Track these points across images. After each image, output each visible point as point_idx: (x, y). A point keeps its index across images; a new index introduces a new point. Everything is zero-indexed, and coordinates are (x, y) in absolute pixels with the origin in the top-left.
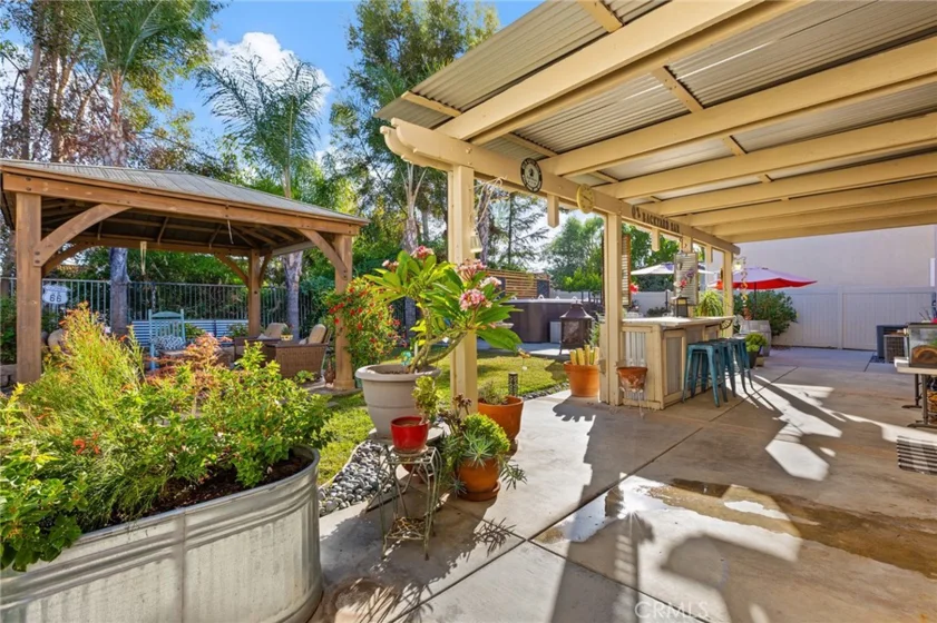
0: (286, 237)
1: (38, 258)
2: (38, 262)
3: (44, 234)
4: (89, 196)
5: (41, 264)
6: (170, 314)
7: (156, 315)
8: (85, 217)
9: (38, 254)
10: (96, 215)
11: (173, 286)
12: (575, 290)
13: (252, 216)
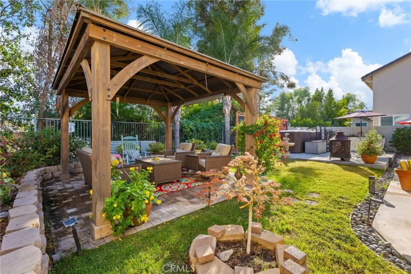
0: (228, 85)
1: (109, 93)
2: (109, 96)
3: (112, 76)
4: (139, 48)
5: (111, 98)
6: (131, 138)
7: (125, 138)
8: (136, 64)
9: (109, 90)
10: (141, 64)
11: (121, 124)
12: (297, 126)
13: (218, 72)
